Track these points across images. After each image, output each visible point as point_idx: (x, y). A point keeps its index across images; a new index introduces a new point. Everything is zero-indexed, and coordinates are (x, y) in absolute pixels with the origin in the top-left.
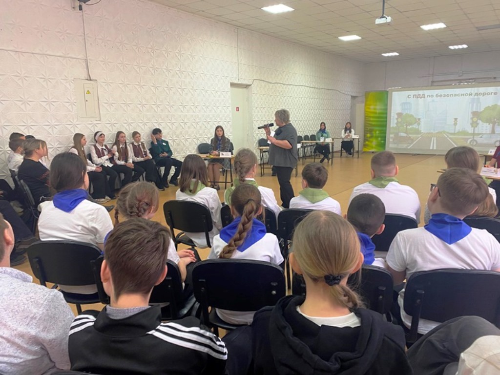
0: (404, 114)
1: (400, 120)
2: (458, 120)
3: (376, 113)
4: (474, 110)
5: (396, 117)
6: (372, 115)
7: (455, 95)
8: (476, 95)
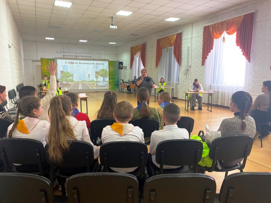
0: (65, 71)
1: (62, 75)
2: (90, 75)
4: (96, 71)
5: (60, 73)
6: (46, 72)
7: (88, 64)
8: (96, 64)
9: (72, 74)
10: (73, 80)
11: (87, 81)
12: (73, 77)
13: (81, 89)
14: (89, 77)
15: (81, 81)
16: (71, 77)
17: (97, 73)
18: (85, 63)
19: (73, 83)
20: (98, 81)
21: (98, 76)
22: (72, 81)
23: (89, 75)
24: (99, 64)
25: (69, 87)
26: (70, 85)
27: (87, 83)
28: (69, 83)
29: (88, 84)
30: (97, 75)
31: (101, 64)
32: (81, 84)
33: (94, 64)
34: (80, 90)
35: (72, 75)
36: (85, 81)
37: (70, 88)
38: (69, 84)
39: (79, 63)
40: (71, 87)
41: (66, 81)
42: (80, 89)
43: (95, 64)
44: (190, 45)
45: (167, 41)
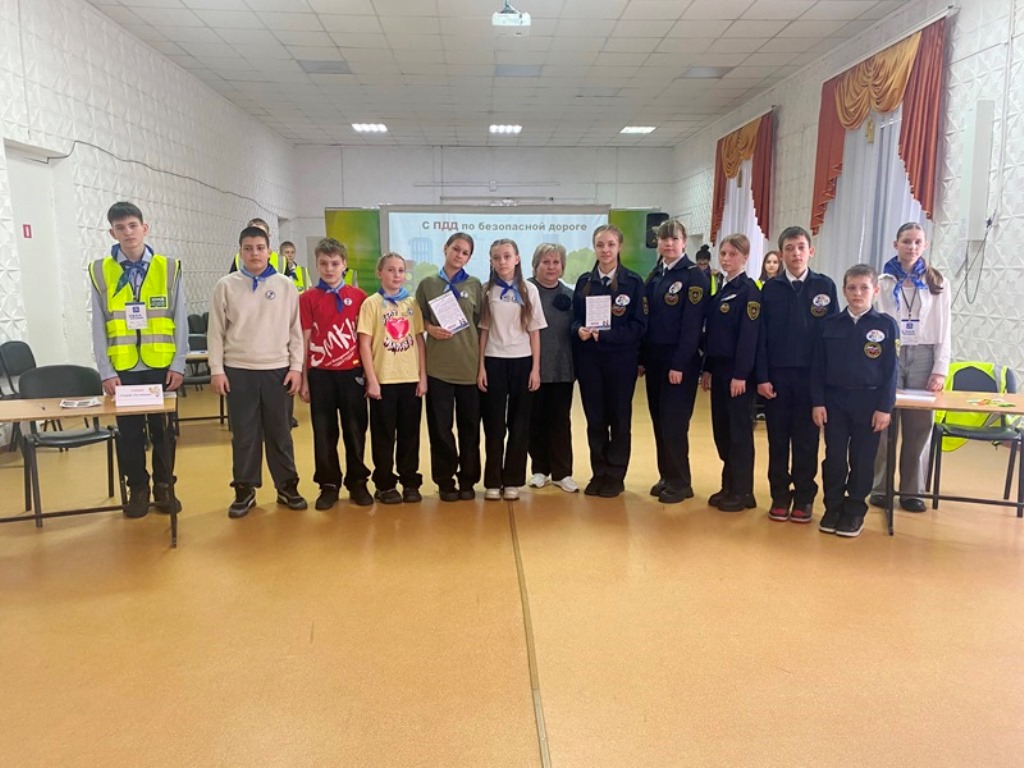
0: (419, 263)
7: (516, 227)
8: (552, 227)
18: (502, 227)
24: (565, 228)
31: (572, 227)
33: (542, 227)
39: (477, 226)
43: (547, 227)
44: (1001, 89)
45: (870, 81)
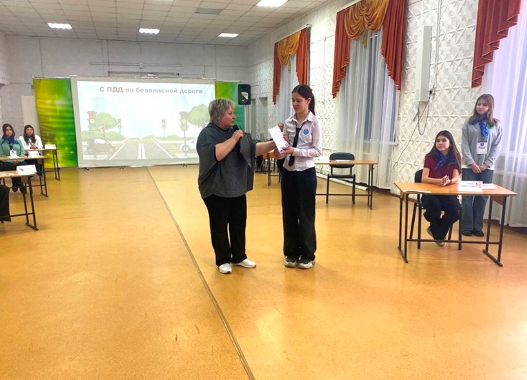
0: (98, 113)
1: (93, 121)
2: (166, 122)
3: (55, 111)
4: (182, 110)
5: (88, 117)
6: (49, 114)
7: (160, 91)
8: (182, 91)
9: (119, 120)
10: (122, 134)
11: (158, 138)
12: (120, 127)
13: (144, 158)
14: (164, 127)
15: (143, 138)
16: (117, 127)
17: (184, 115)
18: (151, 91)
19: (123, 142)
20: (187, 136)
21: (189, 124)
22: (119, 137)
23: (164, 121)
24: (190, 92)
25: (113, 153)
26: (114, 149)
27: (157, 142)
28: (111, 142)
29: (159, 144)
30: (184, 121)
31: (194, 92)
32: (143, 145)
33: (176, 91)
34: (142, 160)
35: (118, 123)
36: (152, 136)
37: (115, 155)
38: (110, 145)
39: (135, 90)
40: (117, 152)
41: (104, 139)
42: (139, 158)
43: (179, 91)
44: (436, 19)
45: (364, 13)
